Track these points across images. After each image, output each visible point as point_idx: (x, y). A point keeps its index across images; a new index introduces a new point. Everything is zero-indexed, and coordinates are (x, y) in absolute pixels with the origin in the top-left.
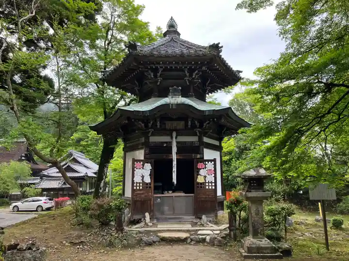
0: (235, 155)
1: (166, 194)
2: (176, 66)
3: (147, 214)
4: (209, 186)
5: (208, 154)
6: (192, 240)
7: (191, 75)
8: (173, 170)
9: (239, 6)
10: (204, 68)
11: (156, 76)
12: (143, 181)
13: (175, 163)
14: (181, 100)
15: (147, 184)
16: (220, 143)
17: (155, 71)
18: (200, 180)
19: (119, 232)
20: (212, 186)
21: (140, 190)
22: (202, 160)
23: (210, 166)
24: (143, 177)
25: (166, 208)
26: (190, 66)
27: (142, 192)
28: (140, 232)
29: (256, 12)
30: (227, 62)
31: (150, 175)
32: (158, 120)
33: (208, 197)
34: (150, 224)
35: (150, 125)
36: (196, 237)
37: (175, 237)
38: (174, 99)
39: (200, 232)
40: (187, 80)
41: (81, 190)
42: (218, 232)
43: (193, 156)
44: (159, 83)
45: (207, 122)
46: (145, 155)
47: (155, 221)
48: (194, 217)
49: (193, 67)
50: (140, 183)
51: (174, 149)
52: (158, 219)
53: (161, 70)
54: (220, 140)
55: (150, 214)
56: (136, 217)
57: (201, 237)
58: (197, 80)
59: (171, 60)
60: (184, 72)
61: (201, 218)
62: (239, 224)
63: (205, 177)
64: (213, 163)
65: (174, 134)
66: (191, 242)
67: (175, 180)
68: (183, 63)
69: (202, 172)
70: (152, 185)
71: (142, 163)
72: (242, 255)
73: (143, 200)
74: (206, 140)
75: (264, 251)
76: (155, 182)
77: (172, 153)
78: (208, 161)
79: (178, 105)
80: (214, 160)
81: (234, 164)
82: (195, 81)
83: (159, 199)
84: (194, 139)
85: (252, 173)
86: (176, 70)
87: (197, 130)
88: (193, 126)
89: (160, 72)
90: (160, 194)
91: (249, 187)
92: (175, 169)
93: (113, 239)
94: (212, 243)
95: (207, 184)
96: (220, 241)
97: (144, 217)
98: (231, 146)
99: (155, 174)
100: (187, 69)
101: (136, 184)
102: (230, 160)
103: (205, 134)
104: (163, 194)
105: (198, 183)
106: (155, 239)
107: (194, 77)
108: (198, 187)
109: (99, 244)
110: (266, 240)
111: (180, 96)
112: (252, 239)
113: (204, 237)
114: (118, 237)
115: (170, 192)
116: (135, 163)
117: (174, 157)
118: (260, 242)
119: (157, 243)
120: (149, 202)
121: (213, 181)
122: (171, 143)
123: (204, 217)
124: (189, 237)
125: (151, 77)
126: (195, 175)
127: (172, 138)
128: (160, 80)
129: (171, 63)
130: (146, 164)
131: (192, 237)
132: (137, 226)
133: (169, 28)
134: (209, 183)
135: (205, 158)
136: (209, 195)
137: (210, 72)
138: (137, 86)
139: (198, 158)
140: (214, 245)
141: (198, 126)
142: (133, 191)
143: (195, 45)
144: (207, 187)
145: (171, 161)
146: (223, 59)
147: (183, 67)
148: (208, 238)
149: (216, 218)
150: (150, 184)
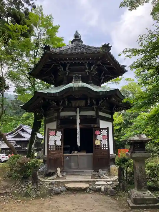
0: (123, 125)
1: (73, 154)
2: (79, 61)
3: (59, 169)
4: (104, 147)
5: (103, 124)
6: (90, 189)
7: (90, 68)
8: (78, 136)
9: (122, 5)
10: (99, 63)
11: (65, 69)
12: (55, 145)
13: (78, 131)
14: (81, 84)
15: (59, 146)
16: (112, 117)
17: (64, 66)
18: (97, 143)
19: (35, 184)
20: (106, 147)
21: (53, 151)
22: (99, 129)
23: (104, 132)
24: (55, 141)
25: (73, 164)
26: (88, 61)
27: (55, 152)
28: (52, 183)
29: (136, 9)
30: (115, 58)
31: (61, 140)
32: (66, 100)
33: (102, 155)
34: (61, 176)
35: (61, 104)
36: (94, 187)
37: (78, 188)
38: (76, 83)
39: (97, 183)
40: (87, 72)
41: (27, 149)
42: (111, 183)
43: (92, 126)
44: (67, 74)
45: (101, 101)
46: (57, 125)
47: (65, 174)
48: (93, 171)
49: (91, 62)
50: (53, 146)
51: (78, 121)
52: (67, 173)
53: (68, 65)
54: (112, 114)
55: (60, 169)
56: (51, 171)
57: (97, 187)
58: (94, 72)
59: (74, 57)
60: (85, 66)
61: (98, 171)
62: (127, 177)
63: (101, 141)
64: (106, 130)
65: (78, 110)
66: (90, 191)
67: (79, 144)
68: (83, 59)
69: (99, 137)
70: (63, 147)
71: (55, 131)
72: (129, 205)
73: (55, 158)
74: (101, 114)
75: (147, 202)
76: (64, 145)
77: (76, 124)
78: (103, 129)
79: (79, 88)
80: (107, 129)
81: (123, 131)
82: (93, 72)
83: (68, 158)
84: (92, 113)
85: (136, 138)
86: (79, 64)
87: (94, 107)
88: (92, 104)
89: (68, 66)
90: (68, 153)
91: (133, 149)
92: (78, 135)
93: (29, 190)
94: (106, 192)
95: (102, 146)
96: (111, 191)
97: (57, 171)
98: (120, 120)
99: (64, 139)
100: (86, 64)
101: (51, 147)
102: (120, 128)
103: (101, 110)
104: (70, 153)
105: (96, 146)
106: (63, 189)
107: (92, 69)
108: (96, 148)
109: (19, 194)
110: (148, 193)
111: (81, 82)
112: (137, 192)
113: (99, 187)
114: (33, 189)
115: (76, 152)
116: (50, 131)
117: (78, 127)
118: (143, 194)
119: (64, 192)
120: (60, 160)
121: (107, 144)
122: (76, 116)
123: (100, 170)
124: (88, 188)
125: (62, 70)
126: (94, 140)
127: (76, 112)
128: (68, 72)
129: (74, 59)
130: (58, 132)
131: (90, 187)
132: (51, 178)
133: (75, 38)
134: (103, 145)
135: (101, 127)
136: (104, 154)
137: (103, 66)
138: (53, 78)
139: (96, 127)
140: (107, 194)
141: (95, 104)
142: (48, 151)
143: (92, 47)
144: (102, 149)
145: (76, 129)
146: (112, 55)
147: (84, 62)
148: (103, 188)
149: (109, 172)
150: (61, 146)
